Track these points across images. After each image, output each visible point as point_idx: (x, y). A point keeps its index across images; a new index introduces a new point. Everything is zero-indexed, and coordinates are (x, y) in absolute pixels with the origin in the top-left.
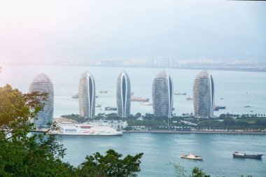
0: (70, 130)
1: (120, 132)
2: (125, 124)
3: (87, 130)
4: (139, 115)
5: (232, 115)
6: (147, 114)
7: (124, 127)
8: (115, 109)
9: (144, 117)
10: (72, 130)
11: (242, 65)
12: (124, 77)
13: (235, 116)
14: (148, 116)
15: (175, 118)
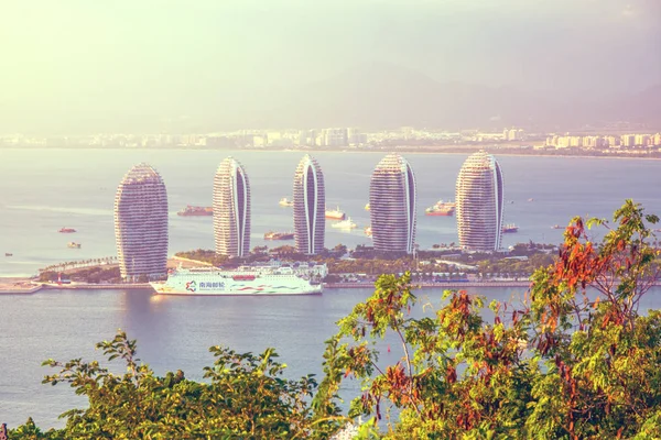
0: (209, 285)
1: (319, 288)
2: (323, 270)
3: (248, 283)
4: (342, 250)
5: (540, 246)
6: (359, 247)
7: (323, 274)
8: (290, 237)
9: (354, 255)
10: (215, 285)
11: (495, 142)
12: (310, 168)
13: (546, 247)
14: (362, 252)
15: (423, 255)
